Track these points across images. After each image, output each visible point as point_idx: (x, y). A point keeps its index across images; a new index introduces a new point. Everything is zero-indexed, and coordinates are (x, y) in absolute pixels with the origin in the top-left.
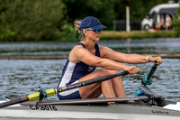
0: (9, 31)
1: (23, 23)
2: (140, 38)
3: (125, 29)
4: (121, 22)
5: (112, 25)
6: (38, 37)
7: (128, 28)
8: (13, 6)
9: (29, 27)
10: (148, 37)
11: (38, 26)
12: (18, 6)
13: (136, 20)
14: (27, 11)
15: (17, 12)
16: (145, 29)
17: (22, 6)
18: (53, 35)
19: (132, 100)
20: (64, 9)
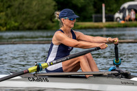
0: (13, 22)
1: (24, 16)
2: (113, 27)
3: (101, 21)
4: (99, 15)
5: (91, 17)
6: (36, 27)
7: (104, 20)
8: (16, 4)
9: (29, 19)
10: (119, 27)
11: (35, 19)
12: (20, 4)
13: (110, 14)
14: (27, 7)
15: (19, 8)
16: (116, 21)
17: (23, 4)
18: (47, 25)
19: (106, 74)
20: (55, 6)
